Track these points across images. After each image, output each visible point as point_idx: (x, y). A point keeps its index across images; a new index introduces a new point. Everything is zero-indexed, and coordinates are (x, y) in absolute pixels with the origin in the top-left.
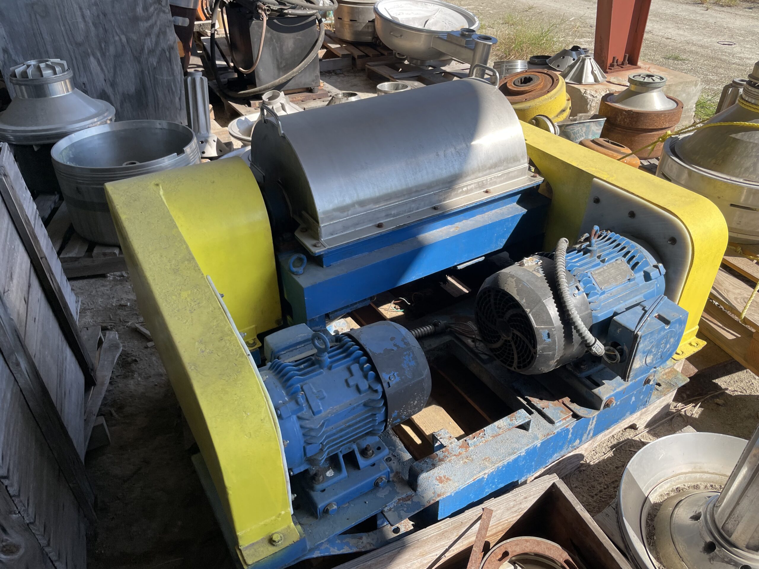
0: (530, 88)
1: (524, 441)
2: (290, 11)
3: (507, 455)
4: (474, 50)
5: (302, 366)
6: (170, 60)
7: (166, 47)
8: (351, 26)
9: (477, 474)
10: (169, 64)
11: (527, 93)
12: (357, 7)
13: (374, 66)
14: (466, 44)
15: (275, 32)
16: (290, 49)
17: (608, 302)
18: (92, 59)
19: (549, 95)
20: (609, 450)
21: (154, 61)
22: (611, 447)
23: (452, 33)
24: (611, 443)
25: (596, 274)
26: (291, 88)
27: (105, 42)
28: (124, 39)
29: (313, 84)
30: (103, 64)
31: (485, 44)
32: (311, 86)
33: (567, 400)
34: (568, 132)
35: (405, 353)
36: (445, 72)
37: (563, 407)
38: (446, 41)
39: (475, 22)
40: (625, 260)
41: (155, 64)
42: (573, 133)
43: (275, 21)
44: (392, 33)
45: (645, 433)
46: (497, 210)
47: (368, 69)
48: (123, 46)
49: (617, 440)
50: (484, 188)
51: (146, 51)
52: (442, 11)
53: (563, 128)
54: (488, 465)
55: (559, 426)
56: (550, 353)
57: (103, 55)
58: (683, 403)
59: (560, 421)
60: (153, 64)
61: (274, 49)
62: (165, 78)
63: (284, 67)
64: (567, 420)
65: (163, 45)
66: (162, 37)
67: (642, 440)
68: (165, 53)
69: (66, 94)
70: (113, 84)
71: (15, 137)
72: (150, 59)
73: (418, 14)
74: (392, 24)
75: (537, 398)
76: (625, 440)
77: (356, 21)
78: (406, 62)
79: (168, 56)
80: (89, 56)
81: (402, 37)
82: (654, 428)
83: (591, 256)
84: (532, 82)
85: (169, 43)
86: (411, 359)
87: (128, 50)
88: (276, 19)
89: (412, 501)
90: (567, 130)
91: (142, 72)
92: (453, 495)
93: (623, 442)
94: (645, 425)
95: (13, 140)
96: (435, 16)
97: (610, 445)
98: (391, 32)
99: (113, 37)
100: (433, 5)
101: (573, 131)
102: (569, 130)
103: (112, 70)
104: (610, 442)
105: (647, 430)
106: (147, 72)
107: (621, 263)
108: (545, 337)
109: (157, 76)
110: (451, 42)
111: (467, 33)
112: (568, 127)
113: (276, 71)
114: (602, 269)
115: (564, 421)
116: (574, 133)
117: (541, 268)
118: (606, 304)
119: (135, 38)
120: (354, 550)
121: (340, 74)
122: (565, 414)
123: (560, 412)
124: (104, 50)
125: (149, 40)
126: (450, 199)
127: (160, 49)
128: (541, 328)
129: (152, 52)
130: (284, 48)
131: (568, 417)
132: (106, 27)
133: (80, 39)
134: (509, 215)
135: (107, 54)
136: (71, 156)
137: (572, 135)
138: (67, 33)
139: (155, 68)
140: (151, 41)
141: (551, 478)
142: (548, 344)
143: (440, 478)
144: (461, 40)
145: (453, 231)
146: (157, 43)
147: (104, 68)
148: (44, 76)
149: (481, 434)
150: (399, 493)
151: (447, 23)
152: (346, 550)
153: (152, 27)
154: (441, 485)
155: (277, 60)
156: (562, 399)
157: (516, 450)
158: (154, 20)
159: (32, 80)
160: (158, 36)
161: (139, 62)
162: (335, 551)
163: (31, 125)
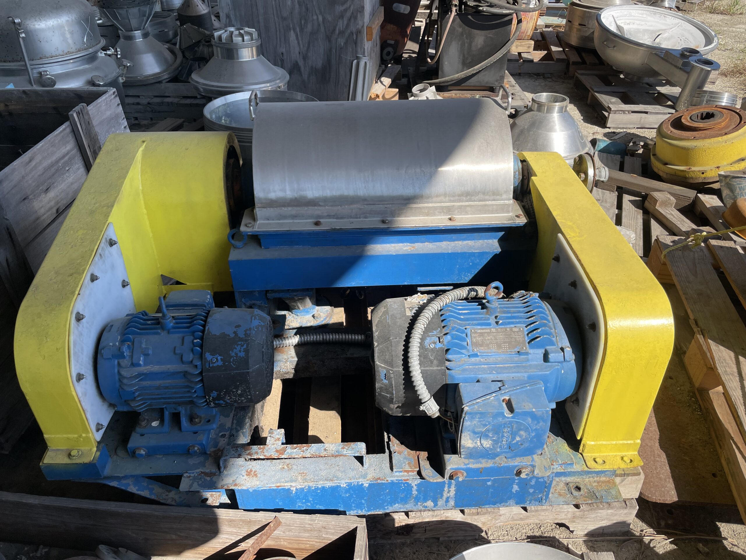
0: (704, 126)
1: (351, 474)
2: (485, 9)
3: (324, 479)
4: (688, 73)
5: (149, 322)
6: (356, 43)
7: (354, 30)
8: (579, 30)
9: (283, 482)
10: (354, 46)
11: (700, 130)
12: (589, 12)
13: (582, 74)
14: (682, 65)
15: (466, 27)
16: (479, 46)
17: (479, 368)
18: (292, 32)
19: (725, 137)
20: (525, 538)
21: (341, 42)
22: (528, 536)
23: (670, 51)
24: (533, 533)
25: (476, 333)
26: (472, 84)
27: (305, 19)
28: (321, 18)
29: (497, 83)
30: (300, 38)
31: (702, 69)
32: (493, 86)
33: (424, 455)
34: (733, 185)
35: (240, 343)
36: (659, 93)
37: (415, 460)
38: (662, 58)
39: (713, 43)
40: (526, 330)
41: (342, 44)
42: (739, 187)
43: (470, 17)
44: (605, 43)
45: (581, 540)
46: (470, 243)
47: (577, 77)
48: (319, 25)
49: (542, 533)
50: (450, 214)
51: (337, 32)
52: (682, 26)
53: (728, 179)
54: (299, 479)
55: (397, 476)
56: (388, 395)
57: (302, 30)
58: (656, 531)
59: (401, 472)
60: (341, 44)
61: (463, 44)
62: (349, 58)
63: (469, 63)
64: (410, 473)
65: (353, 29)
66: (352, 20)
67: (570, 546)
68: (353, 35)
69: (251, 59)
70: (305, 58)
71: (204, 89)
72: (339, 40)
73: (652, 26)
74: (608, 33)
75: (399, 441)
76: (550, 537)
77: (585, 25)
78: (622, 76)
79: (355, 39)
80: (290, 30)
81: (615, 48)
82: (596, 541)
83: (487, 313)
84: (712, 119)
85: (358, 26)
86: (242, 350)
87: (322, 29)
88: (471, 15)
89: (211, 479)
90: (732, 183)
91: (330, 50)
92: (251, 490)
93: (546, 537)
94: (586, 533)
95: (202, 91)
96: (671, 30)
97: (530, 534)
98: (605, 41)
99: (312, 15)
100: (673, 18)
101: (740, 186)
102: (735, 184)
103: (306, 45)
104: (532, 531)
105: (585, 538)
106: (334, 51)
107: (517, 332)
108: (382, 377)
109: (342, 56)
110: (667, 61)
111: (688, 54)
112: (734, 179)
113: (460, 66)
114: (489, 331)
115: (406, 473)
116: (740, 189)
117: (418, 308)
118: (474, 368)
119: (330, 19)
120: (153, 497)
121: (549, 78)
122: (410, 467)
123: (407, 463)
124: (303, 27)
125: (341, 22)
126: (405, 217)
127: (349, 31)
128: (381, 367)
129: (341, 33)
130: (473, 44)
131: (413, 471)
132: (308, 6)
133: (285, 14)
134: (476, 250)
135: (305, 30)
136: (228, 112)
137: (738, 190)
138: (276, 7)
139: (341, 48)
140: (343, 23)
141: (357, 521)
142: (385, 385)
143: (251, 471)
144: (678, 60)
145: (406, 250)
146: (348, 25)
147: (301, 42)
148: (234, 42)
149: (305, 448)
150: (205, 466)
151: (682, 40)
152: (145, 493)
153: (346, 10)
154: (245, 477)
155: (464, 56)
156: (420, 452)
157: (336, 479)
158: (348, 5)
159: (224, 43)
160: (350, 20)
161: (330, 41)
162: (133, 489)
163: (214, 81)
